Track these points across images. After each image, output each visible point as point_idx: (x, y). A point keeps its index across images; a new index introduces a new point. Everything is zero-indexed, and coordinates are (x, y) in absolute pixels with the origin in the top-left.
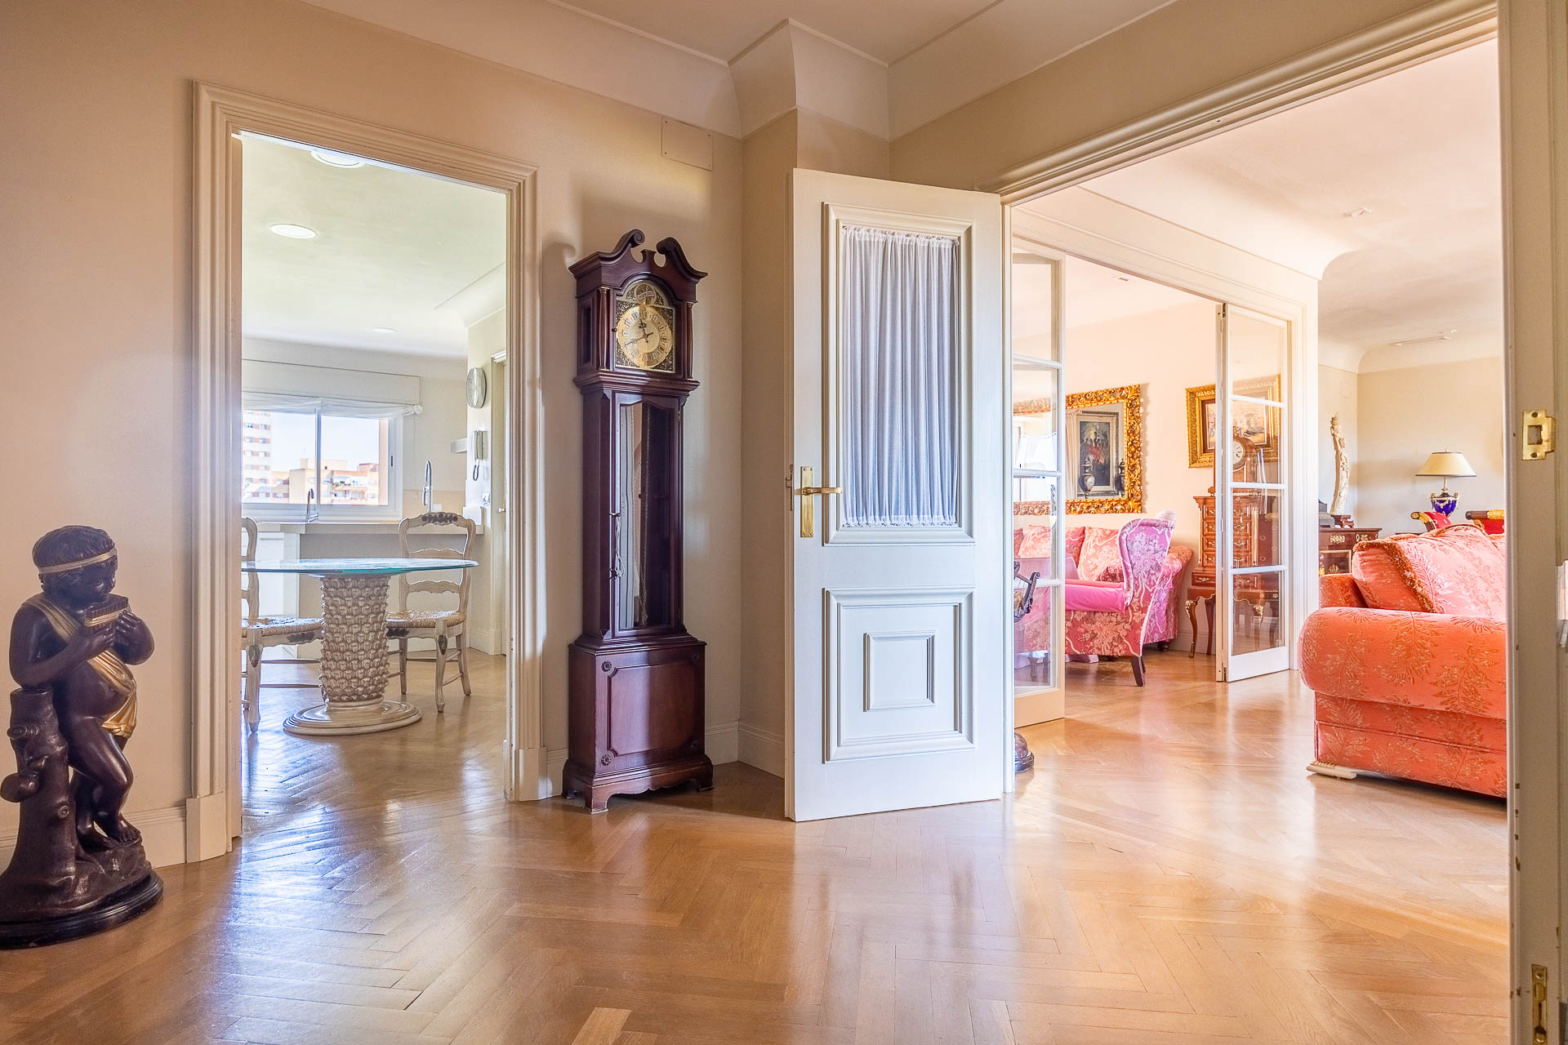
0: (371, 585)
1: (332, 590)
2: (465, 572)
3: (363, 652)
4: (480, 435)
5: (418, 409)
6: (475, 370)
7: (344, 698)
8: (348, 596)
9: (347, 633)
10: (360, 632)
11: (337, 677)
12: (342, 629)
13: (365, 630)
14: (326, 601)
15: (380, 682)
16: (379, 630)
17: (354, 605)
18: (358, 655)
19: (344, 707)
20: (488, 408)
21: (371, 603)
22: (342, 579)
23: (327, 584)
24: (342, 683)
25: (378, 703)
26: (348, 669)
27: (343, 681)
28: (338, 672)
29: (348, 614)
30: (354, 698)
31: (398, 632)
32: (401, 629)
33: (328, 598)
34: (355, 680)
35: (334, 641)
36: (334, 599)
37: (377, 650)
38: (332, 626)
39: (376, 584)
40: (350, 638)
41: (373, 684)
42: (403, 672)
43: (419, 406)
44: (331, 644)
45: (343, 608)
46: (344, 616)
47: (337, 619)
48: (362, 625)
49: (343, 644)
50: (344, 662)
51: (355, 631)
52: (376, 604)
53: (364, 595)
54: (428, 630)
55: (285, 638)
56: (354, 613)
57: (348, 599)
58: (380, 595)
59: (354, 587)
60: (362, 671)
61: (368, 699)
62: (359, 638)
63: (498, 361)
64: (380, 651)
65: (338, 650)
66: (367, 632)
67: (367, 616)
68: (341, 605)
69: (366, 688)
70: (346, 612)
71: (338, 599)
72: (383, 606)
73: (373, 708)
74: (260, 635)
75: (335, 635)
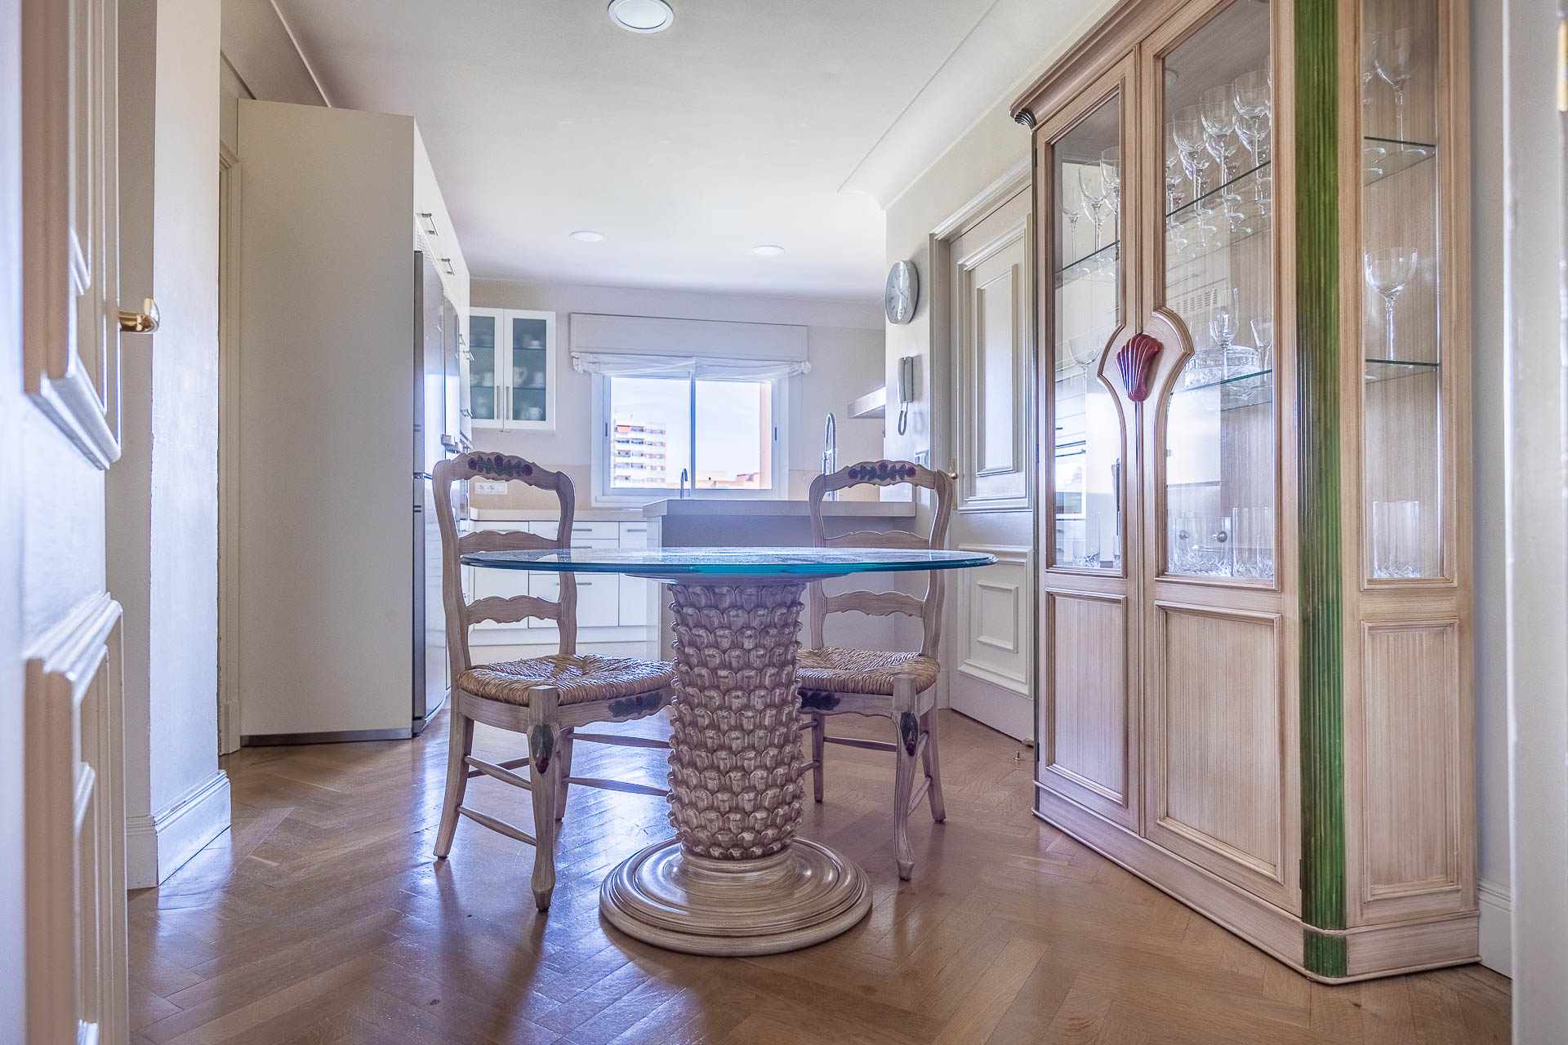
0: (770, 602)
1: (690, 611)
2: (933, 578)
3: (752, 754)
4: (909, 366)
5: (806, 367)
6: (902, 263)
7: (716, 852)
8: (722, 627)
9: (720, 708)
10: (747, 707)
11: (701, 804)
12: (711, 698)
13: (757, 701)
14: (680, 634)
15: (788, 819)
16: (784, 702)
17: (736, 645)
18: (744, 759)
19: (716, 870)
20: (924, 318)
21: (769, 641)
22: (709, 588)
23: (682, 600)
24: (711, 821)
25: (782, 863)
26: (723, 788)
27: (713, 815)
28: (702, 794)
29: (723, 666)
30: (736, 853)
31: (819, 699)
32: (824, 694)
33: (682, 629)
34: (738, 817)
35: (694, 724)
36: (695, 631)
37: (781, 747)
38: (690, 690)
39: (779, 598)
40: (726, 719)
41: (773, 825)
42: (818, 764)
43: (807, 362)
44: (690, 730)
45: (711, 651)
46: (714, 671)
47: (700, 676)
48: (749, 691)
49: (711, 733)
50: (714, 774)
51: (736, 704)
52: (778, 644)
53: (755, 623)
54: (878, 701)
55: (604, 708)
56: (735, 664)
57: (721, 633)
58: (786, 625)
59: (733, 606)
60: (752, 795)
61: (764, 856)
62: (745, 721)
63: (940, 237)
64: (788, 749)
65: (702, 745)
66: (760, 707)
67: (761, 671)
68: (709, 646)
69: (759, 832)
70: (718, 661)
71: (702, 632)
72: (792, 649)
73: (774, 876)
74: (554, 702)
75: (697, 712)
